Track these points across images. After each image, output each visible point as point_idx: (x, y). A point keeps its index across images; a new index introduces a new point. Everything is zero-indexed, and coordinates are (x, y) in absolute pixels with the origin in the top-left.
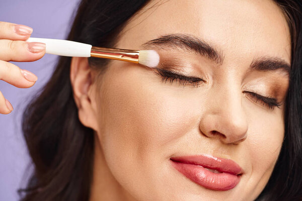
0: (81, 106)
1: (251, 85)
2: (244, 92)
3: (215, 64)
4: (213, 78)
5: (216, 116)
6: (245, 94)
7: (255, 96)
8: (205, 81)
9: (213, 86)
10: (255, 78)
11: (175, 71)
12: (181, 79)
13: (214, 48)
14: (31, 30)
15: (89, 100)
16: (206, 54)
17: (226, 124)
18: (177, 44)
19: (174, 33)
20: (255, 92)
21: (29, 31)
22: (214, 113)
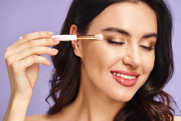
0: (75, 48)
1: (142, 43)
2: (139, 46)
3: (128, 37)
4: (128, 42)
5: (129, 58)
6: (140, 47)
7: (143, 47)
8: (124, 43)
9: (128, 45)
10: (144, 40)
11: (113, 40)
12: (116, 43)
13: (128, 32)
14: (53, 33)
15: (78, 46)
16: (125, 34)
17: (133, 62)
18: (114, 31)
19: (113, 27)
20: (144, 45)
21: (52, 34)
22: (129, 57)
